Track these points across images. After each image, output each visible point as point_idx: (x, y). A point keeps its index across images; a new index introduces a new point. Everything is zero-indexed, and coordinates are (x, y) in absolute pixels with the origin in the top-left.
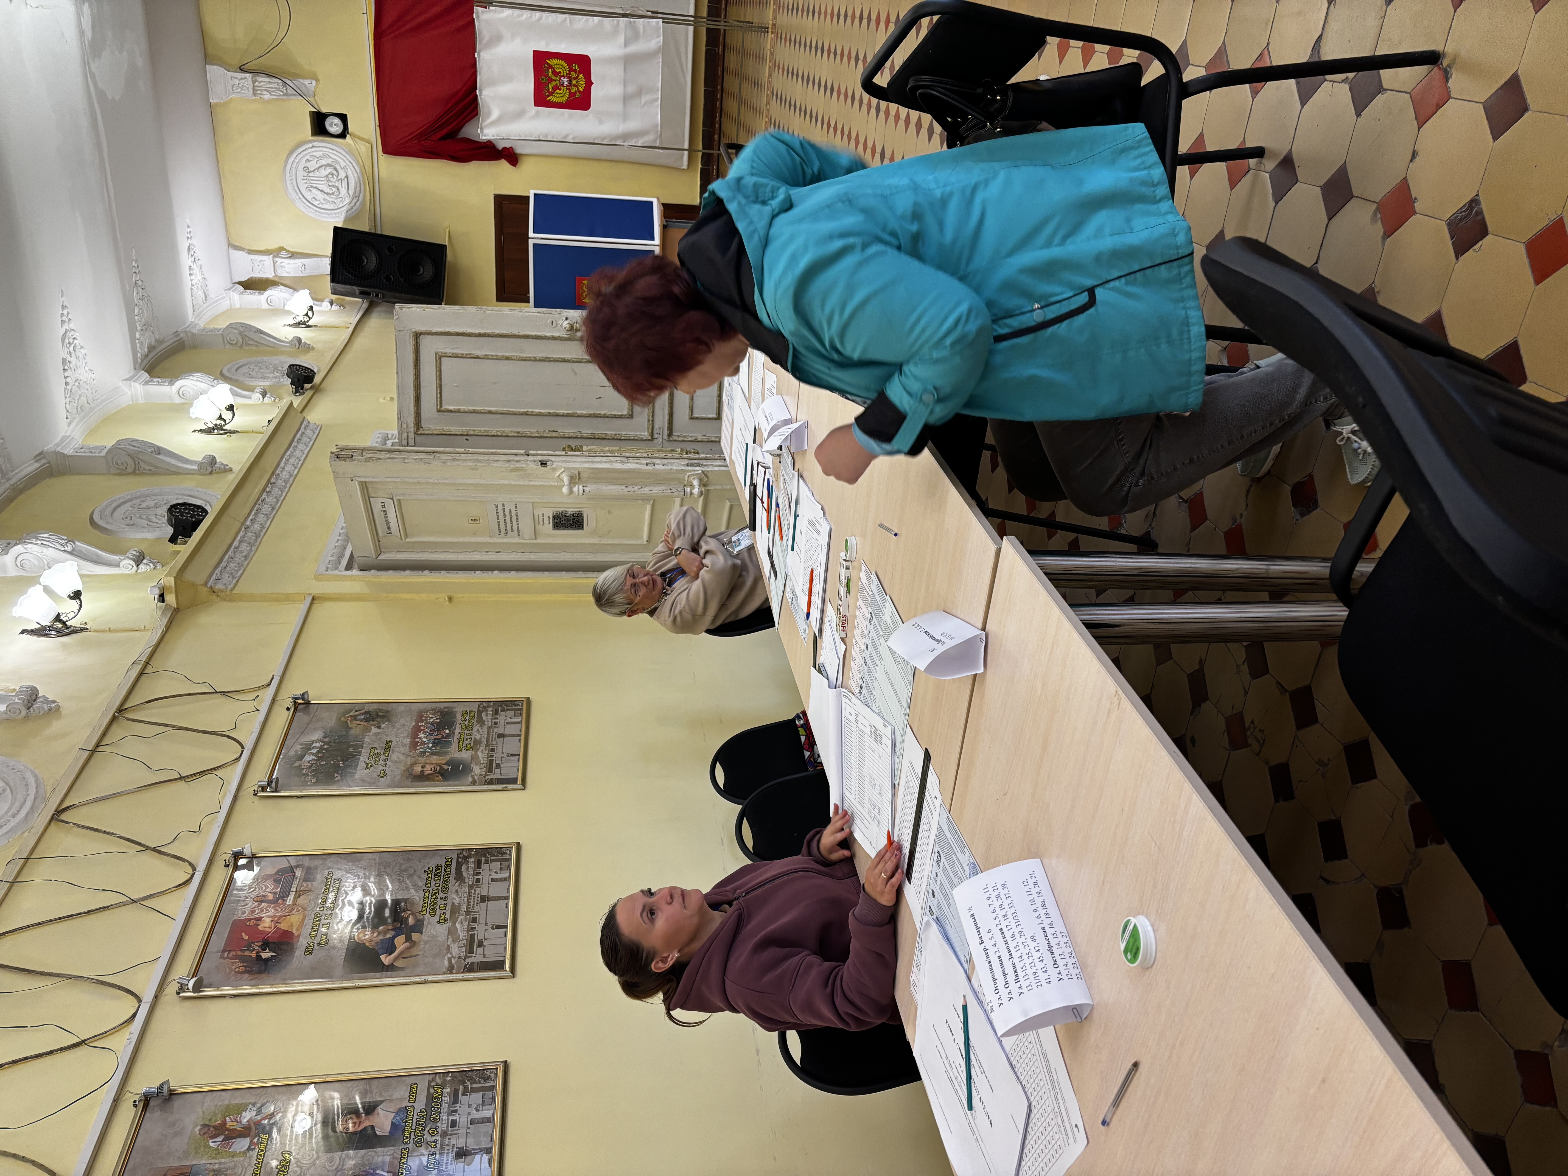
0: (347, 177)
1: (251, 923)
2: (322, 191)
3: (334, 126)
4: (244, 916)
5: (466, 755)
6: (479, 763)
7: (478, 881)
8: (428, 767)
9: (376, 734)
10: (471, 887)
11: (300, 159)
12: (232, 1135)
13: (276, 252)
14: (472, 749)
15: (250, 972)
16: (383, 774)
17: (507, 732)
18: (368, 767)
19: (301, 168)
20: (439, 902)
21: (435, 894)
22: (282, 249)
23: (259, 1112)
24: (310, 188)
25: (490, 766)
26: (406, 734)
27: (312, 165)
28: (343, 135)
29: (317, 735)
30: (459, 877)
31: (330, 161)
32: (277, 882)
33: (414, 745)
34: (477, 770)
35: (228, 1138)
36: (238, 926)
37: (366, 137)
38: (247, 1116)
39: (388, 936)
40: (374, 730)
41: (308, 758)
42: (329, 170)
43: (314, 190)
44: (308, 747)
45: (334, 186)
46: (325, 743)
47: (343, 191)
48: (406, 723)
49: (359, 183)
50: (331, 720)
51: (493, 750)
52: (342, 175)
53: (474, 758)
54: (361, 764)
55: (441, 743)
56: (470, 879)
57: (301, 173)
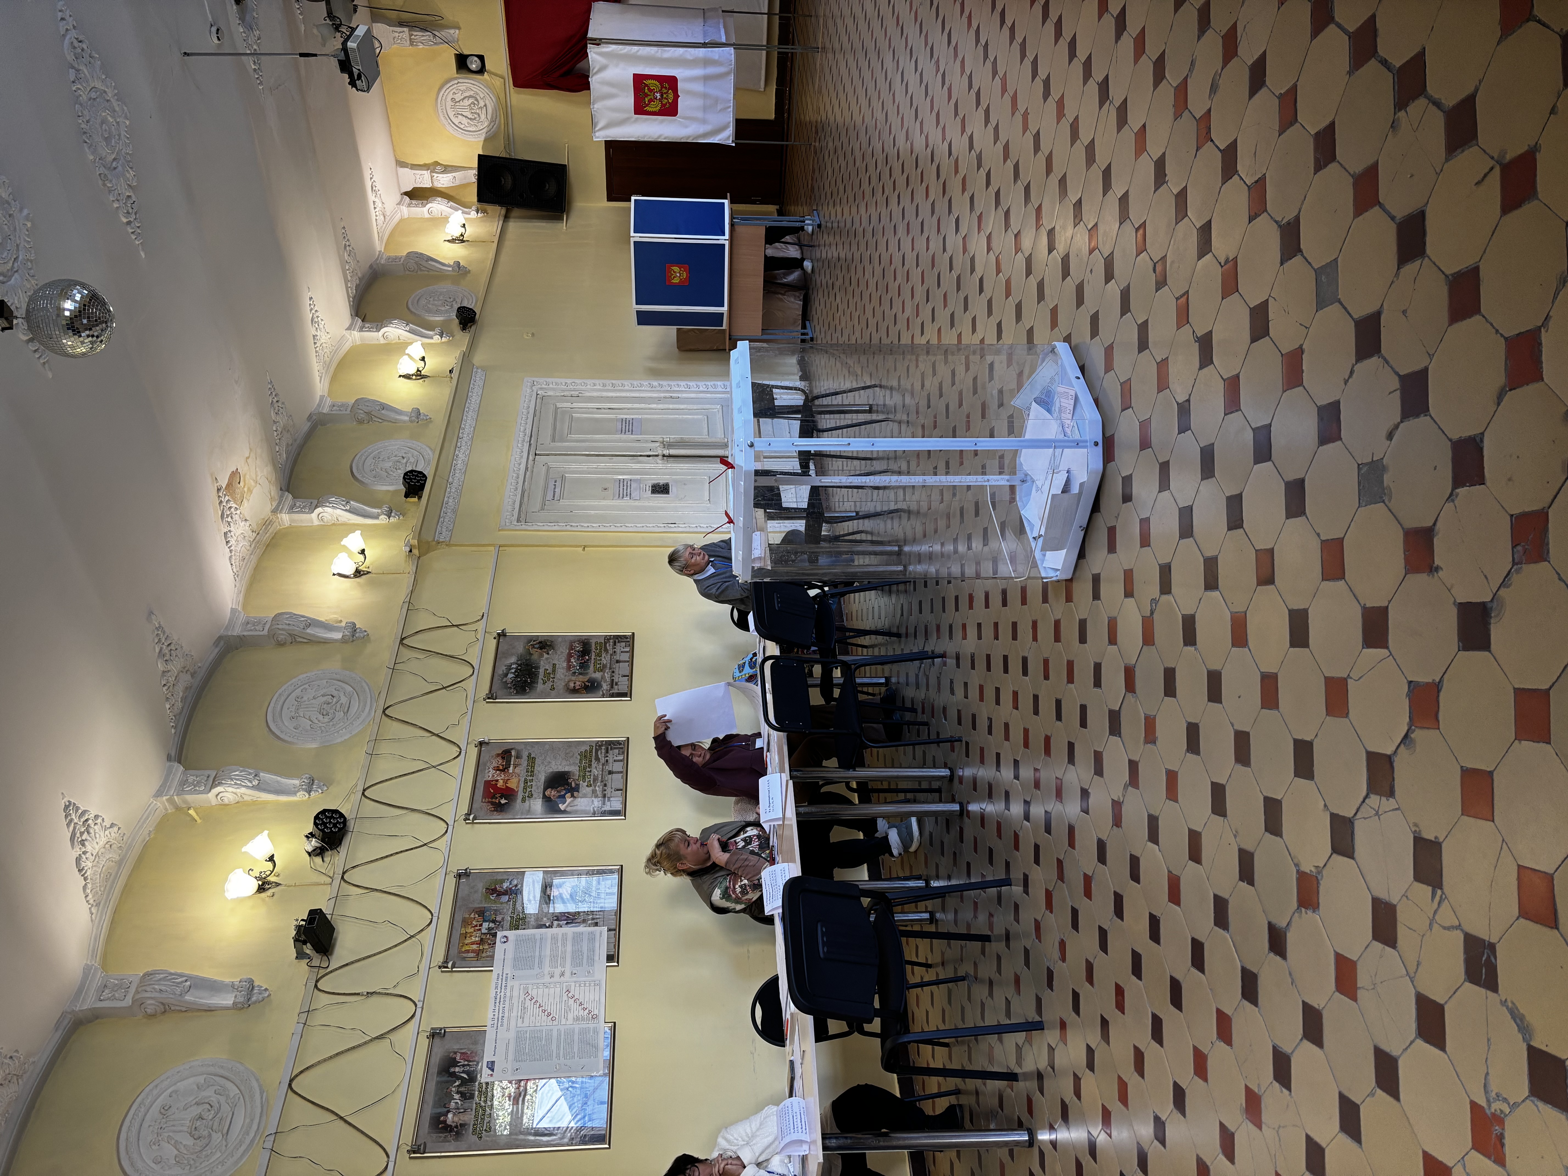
0: (485, 105)
1: (494, 783)
2: (466, 117)
3: (474, 65)
4: (489, 779)
5: (598, 675)
6: (605, 681)
7: (607, 761)
8: (578, 683)
9: (547, 659)
10: (603, 765)
11: (448, 94)
12: (500, 894)
13: (433, 167)
14: (602, 671)
15: (497, 811)
16: (553, 689)
17: (622, 659)
18: (544, 683)
19: (449, 99)
20: (588, 774)
21: (585, 768)
22: (437, 163)
23: (511, 883)
24: (457, 115)
25: (612, 684)
26: (563, 659)
27: (458, 97)
28: (482, 70)
29: (513, 659)
30: (597, 759)
31: (472, 93)
32: (503, 758)
33: (569, 667)
34: (605, 686)
35: (498, 895)
36: (488, 784)
37: (499, 72)
38: (506, 885)
39: (562, 793)
40: (546, 656)
41: (511, 676)
42: (471, 100)
43: (460, 117)
44: (509, 668)
45: (475, 113)
46: (519, 665)
47: (483, 117)
48: (563, 651)
49: (495, 110)
50: (520, 648)
51: (613, 672)
52: (482, 104)
53: (603, 677)
54: (540, 681)
55: (584, 666)
56: (603, 760)
57: (449, 103)
